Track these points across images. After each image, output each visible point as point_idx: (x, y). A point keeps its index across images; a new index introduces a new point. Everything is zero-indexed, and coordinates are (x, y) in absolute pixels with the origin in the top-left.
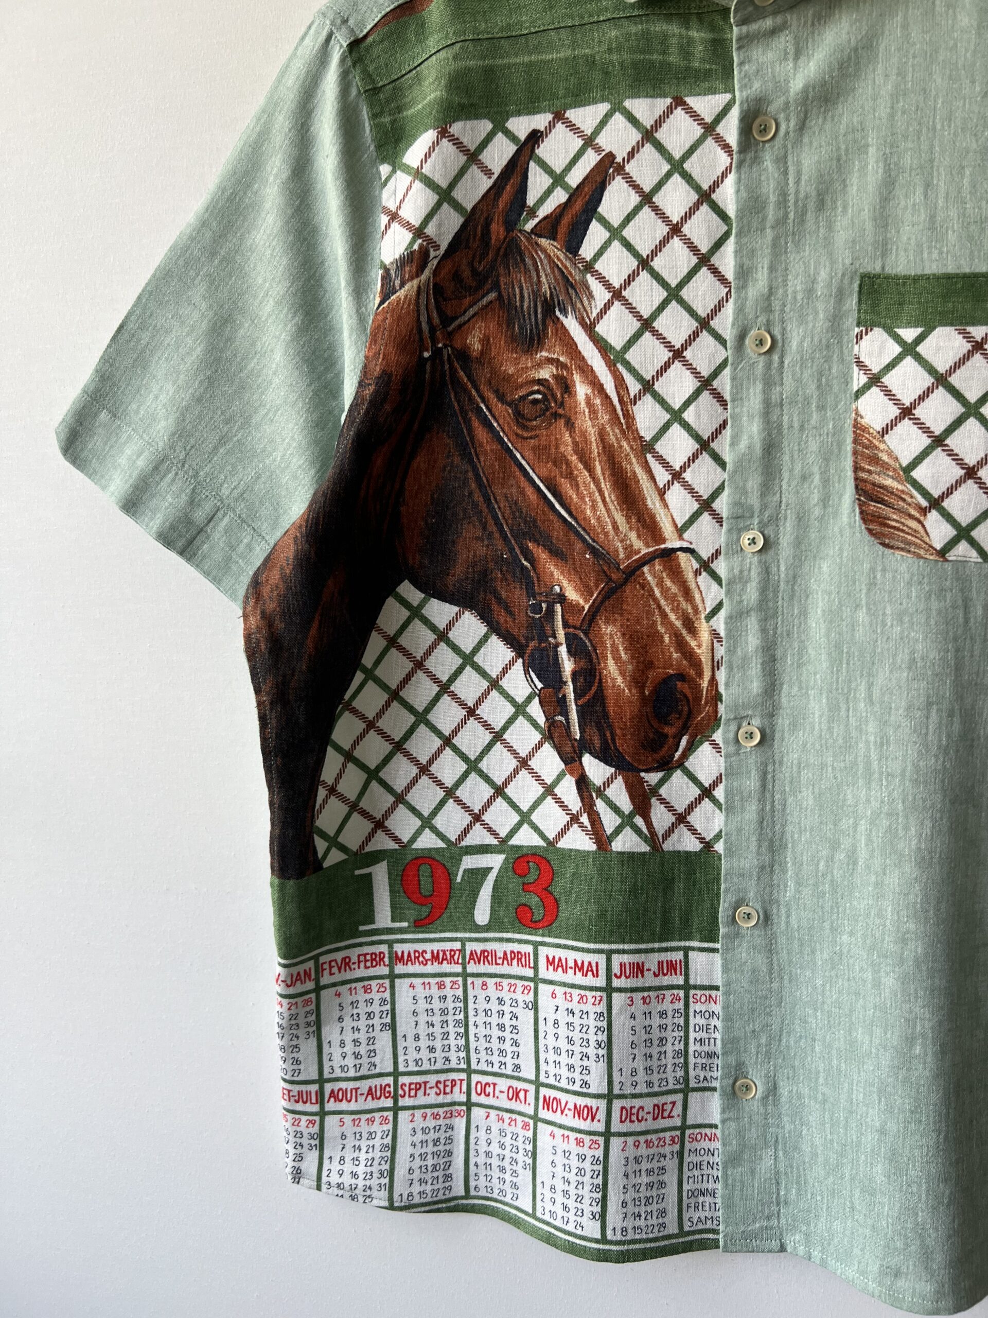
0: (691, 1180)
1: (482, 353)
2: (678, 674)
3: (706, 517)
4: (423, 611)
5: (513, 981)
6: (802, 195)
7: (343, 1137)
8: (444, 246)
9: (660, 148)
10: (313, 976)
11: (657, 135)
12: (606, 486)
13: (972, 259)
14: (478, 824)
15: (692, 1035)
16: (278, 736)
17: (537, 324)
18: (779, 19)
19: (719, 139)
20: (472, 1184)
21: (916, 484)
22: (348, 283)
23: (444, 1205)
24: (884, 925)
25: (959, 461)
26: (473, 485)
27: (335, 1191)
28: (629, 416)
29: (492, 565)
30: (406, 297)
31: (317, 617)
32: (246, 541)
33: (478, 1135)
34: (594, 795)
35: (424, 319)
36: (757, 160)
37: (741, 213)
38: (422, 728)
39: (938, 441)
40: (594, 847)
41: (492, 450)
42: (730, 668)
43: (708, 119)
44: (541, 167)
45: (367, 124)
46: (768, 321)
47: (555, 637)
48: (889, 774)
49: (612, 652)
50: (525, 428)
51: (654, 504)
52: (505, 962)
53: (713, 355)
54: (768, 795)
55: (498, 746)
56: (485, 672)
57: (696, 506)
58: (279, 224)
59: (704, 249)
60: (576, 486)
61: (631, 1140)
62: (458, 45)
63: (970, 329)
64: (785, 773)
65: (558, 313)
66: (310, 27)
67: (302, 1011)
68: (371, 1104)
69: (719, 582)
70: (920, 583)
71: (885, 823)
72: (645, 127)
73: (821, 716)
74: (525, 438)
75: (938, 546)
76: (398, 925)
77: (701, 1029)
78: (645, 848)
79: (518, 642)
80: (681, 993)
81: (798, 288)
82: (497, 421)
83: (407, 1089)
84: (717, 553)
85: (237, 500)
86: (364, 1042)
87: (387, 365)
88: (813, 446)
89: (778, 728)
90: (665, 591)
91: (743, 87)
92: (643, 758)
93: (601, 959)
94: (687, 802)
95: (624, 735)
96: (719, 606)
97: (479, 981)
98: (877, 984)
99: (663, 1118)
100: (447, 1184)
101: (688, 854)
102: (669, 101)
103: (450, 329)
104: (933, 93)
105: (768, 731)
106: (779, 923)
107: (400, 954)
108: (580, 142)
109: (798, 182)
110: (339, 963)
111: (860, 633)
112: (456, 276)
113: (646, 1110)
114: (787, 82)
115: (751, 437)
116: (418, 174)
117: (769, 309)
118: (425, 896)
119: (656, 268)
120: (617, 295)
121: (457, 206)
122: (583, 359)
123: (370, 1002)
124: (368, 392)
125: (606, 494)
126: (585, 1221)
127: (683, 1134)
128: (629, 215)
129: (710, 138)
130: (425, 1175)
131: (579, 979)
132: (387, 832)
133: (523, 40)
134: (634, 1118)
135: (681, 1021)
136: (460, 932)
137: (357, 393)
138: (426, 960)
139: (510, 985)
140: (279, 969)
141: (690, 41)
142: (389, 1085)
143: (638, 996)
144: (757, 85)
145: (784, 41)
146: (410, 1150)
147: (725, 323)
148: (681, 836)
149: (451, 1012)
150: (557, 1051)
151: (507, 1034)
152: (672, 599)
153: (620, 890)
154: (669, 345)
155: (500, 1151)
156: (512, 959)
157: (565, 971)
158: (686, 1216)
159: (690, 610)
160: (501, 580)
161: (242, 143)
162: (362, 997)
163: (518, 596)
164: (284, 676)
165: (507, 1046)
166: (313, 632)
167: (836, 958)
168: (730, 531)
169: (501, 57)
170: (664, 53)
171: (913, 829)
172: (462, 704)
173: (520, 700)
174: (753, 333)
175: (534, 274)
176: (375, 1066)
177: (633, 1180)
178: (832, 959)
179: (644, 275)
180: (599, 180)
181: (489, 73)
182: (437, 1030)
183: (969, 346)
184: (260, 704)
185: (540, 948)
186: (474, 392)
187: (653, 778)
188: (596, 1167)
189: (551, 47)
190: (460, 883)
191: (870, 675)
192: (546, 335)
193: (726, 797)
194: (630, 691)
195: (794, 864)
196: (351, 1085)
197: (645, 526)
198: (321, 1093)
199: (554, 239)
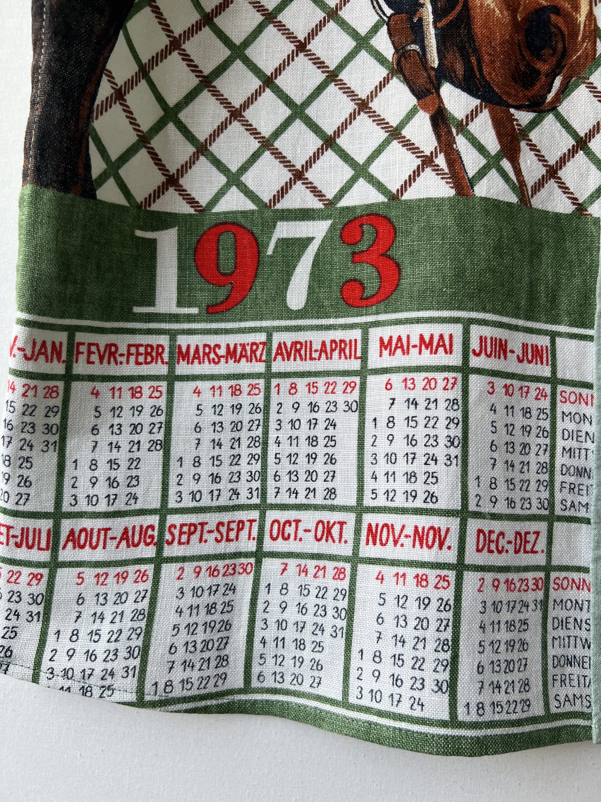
0: (556, 643)
2: (553, 7)
5: (331, 379)
7: (80, 600)
10: (64, 357)
14: (299, 183)
15: (560, 443)
20: (256, 670)
23: (214, 702)
27: (61, 681)
33: (269, 598)
34: (454, 131)
38: (238, 64)
40: (452, 192)
52: (323, 355)
55: (332, 88)
61: (489, 577)
67: (43, 404)
68: (125, 553)
76: (185, 311)
77: (571, 436)
78: (513, 199)
83: (176, 532)
86: (124, 464)
92: (513, 92)
93: (457, 330)
94: (560, 153)
95: (492, 62)
97: (285, 383)
99: (526, 552)
100: (221, 671)
101: (558, 216)
107: (184, 350)
110: (102, 349)
113: (507, 539)
118: (224, 275)
123: (139, 410)
126: (427, 695)
127: (548, 577)
130: (191, 656)
131: (426, 359)
132: (182, 190)
134: (493, 546)
135: (547, 424)
136: (267, 319)
138: (219, 357)
139: (328, 385)
140: (19, 331)
142: (152, 527)
143: (500, 382)
146: (174, 619)
148: (551, 193)
149: (246, 426)
150: (391, 458)
151: (320, 450)
153: (484, 245)
155: (299, 618)
156: (332, 350)
157: (406, 352)
158: (552, 694)
162: (127, 402)
165: (320, 466)
172: (290, 36)
173: (364, 32)
176: (136, 499)
177: (490, 636)
182: (225, 453)
185: (371, 330)
187: (523, 117)
188: (444, 615)
190: (271, 257)
194: (502, 13)
196: (100, 523)
198: (55, 533)
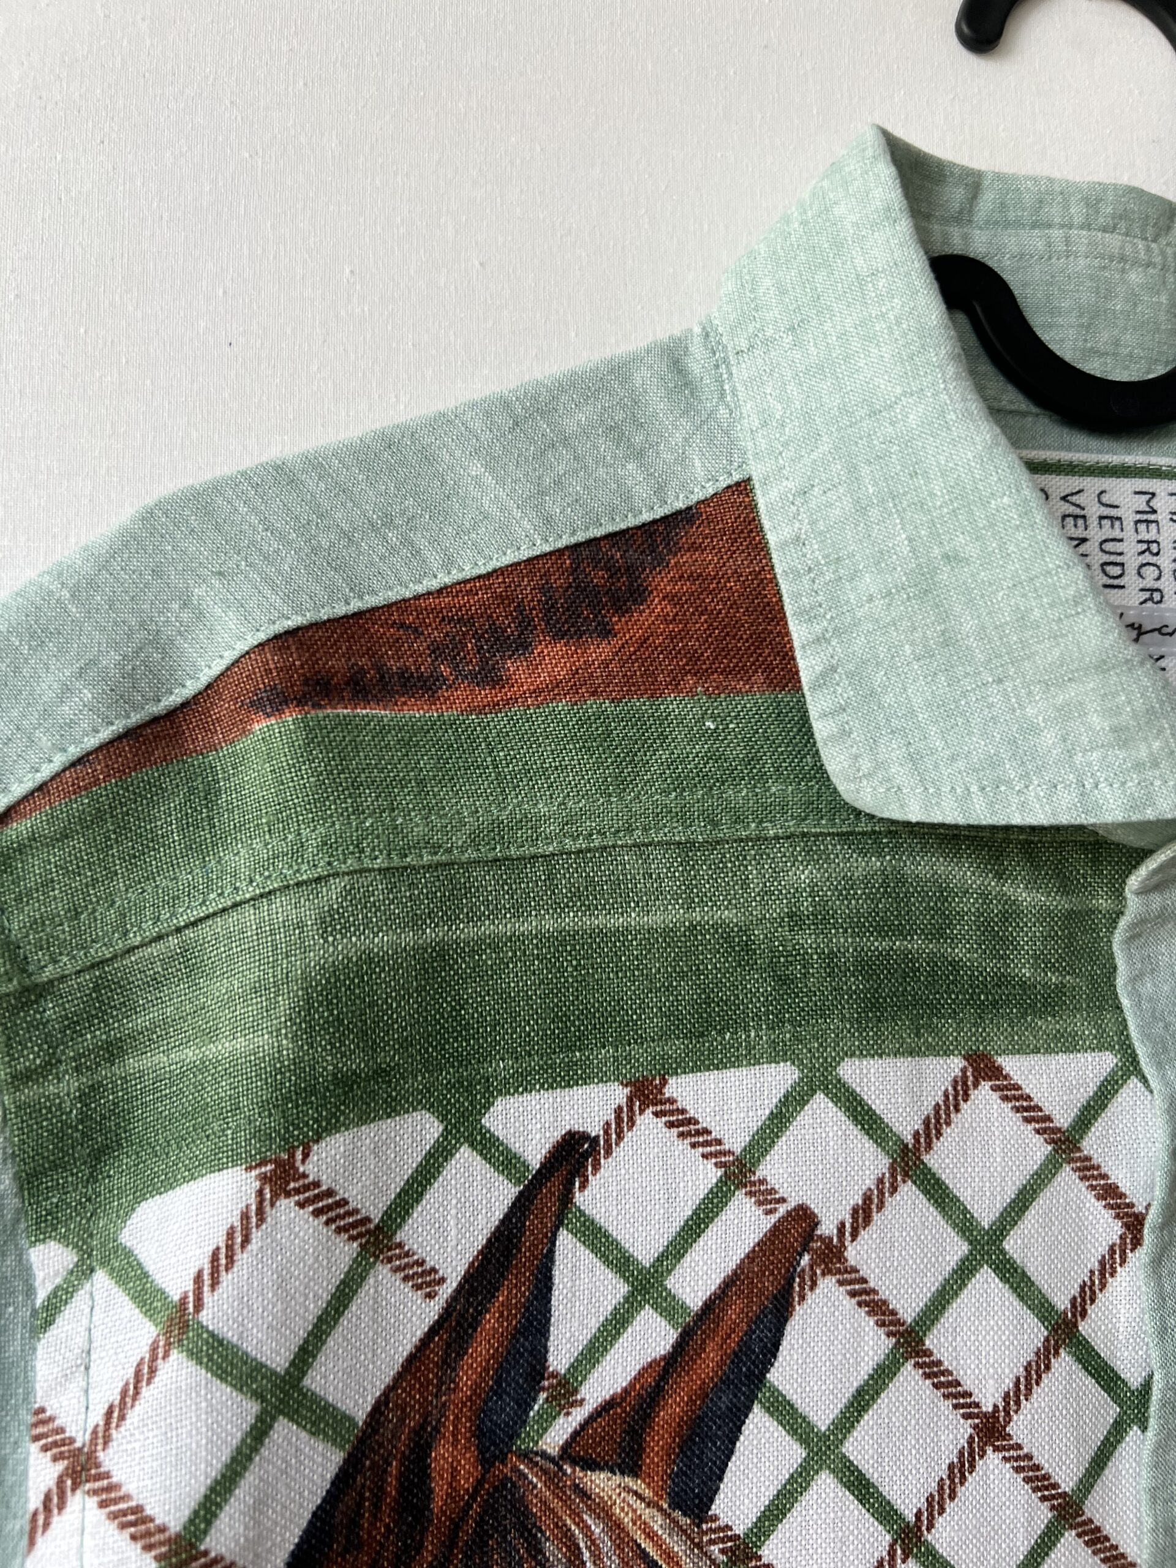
9: (938, 1192)
11: (932, 1160)
19: (1090, 1172)
43: (1063, 1119)
44: (595, 1250)
59: (1066, 1480)
72: (900, 1140)
102: (956, 1064)
108: (709, 1175)
116: (184, 1321)
121: (321, 1418)
128: (860, 1393)
129: (1066, 1169)
141: (1009, 910)
169: (473, 919)
181: (437, 964)
189: (621, 893)
199: (634, 1470)
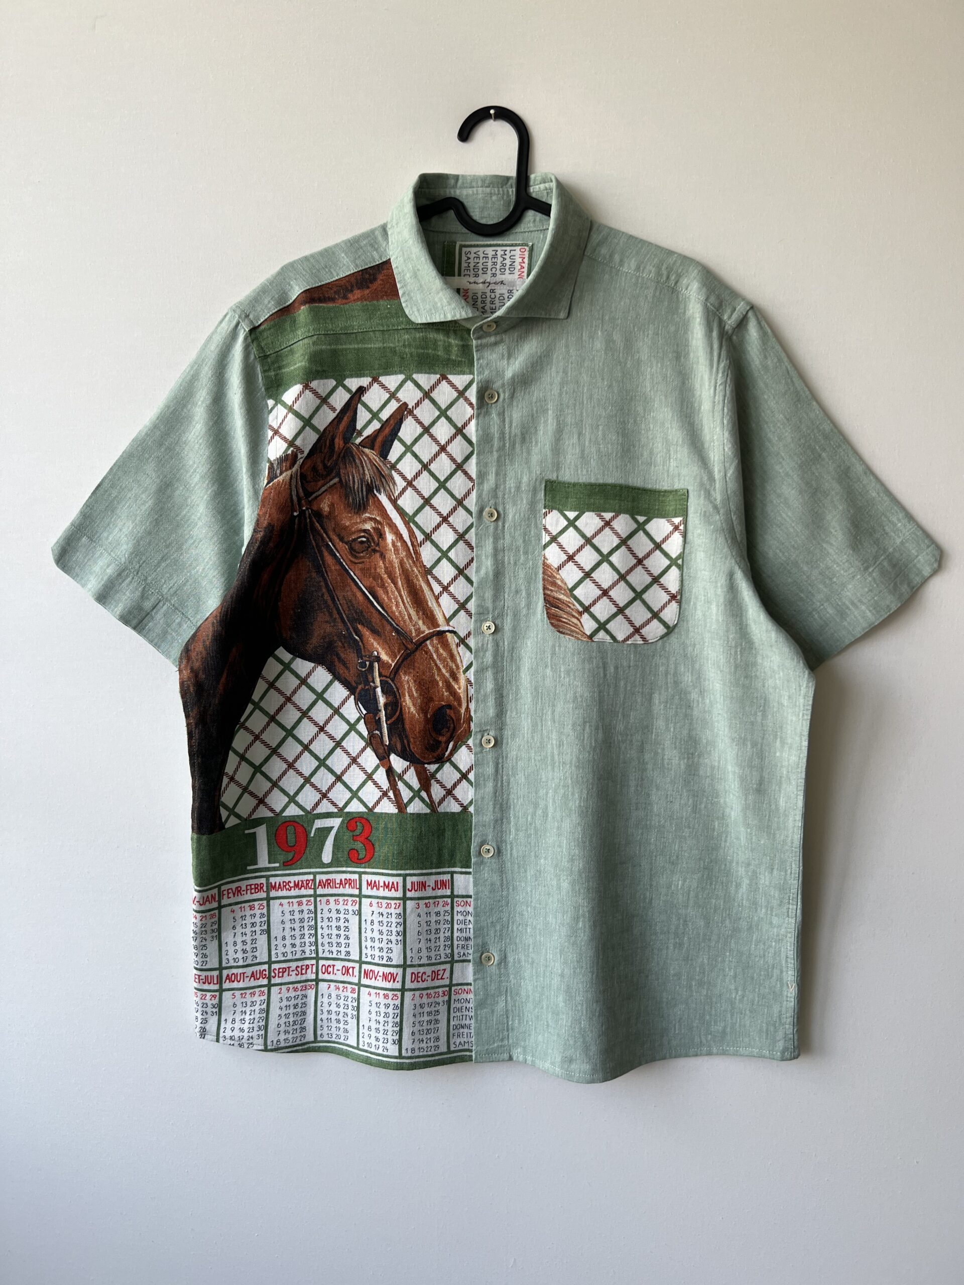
0: (455, 1019)
1: (330, 513)
2: (447, 705)
3: (462, 613)
4: (292, 666)
5: (346, 898)
6: (512, 435)
7: (235, 1005)
8: (306, 452)
9: (433, 402)
10: (217, 899)
11: (432, 395)
12: (404, 594)
13: (604, 475)
14: (325, 799)
15: (456, 927)
16: (199, 744)
17: (363, 497)
18: (498, 338)
19: (466, 399)
20: (319, 1033)
21: (576, 598)
22: (247, 470)
23: (300, 1048)
24: (562, 852)
25: (599, 586)
26: (324, 590)
27: (229, 1042)
28: (417, 554)
29: (335, 638)
30: (283, 480)
31: (226, 672)
32: (177, 621)
33: (323, 1000)
34: (397, 778)
35: (294, 493)
36: (487, 413)
37: (478, 441)
39: (587, 575)
40: (396, 811)
41: (336, 570)
42: (477, 701)
43: (461, 388)
44: (365, 408)
45: (260, 376)
46: (495, 503)
47: (374, 682)
48: (564, 763)
49: (408, 692)
50: (356, 557)
51: (432, 604)
52: (341, 886)
53: (465, 521)
54: (499, 777)
55: (338, 750)
56: (331, 704)
57: (457, 606)
58: (204, 430)
59: (459, 461)
60: (387, 593)
61: (417, 993)
62: (316, 337)
63: (603, 514)
64: (509, 764)
65: (375, 492)
66: (225, 316)
67: (209, 922)
68: (253, 983)
69: (471, 651)
70: (579, 654)
71: (562, 791)
72: (425, 390)
73: (528, 730)
74: (355, 563)
75: (588, 633)
76: (273, 865)
77: (461, 922)
78: (428, 811)
79: (351, 685)
80: (449, 900)
81: (512, 485)
82: (339, 553)
83: (277, 972)
84: (469, 634)
85: (172, 596)
86: (249, 942)
87: (272, 520)
88: (522, 574)
89: (505, 737)
90: (439, 655)
91: (479, 373)
92: (427, 755)
93: (400, 880)
94: (453, 782)
96: (470, 665)
97: (324, 899)
98: (559, 888)
99: (438, 979)
100: (302, 1034)
101: (453, 813)
102: (438, 376)
103: (310, 499)
104: (582, 384)
105: (499, 739)
106: (507, 854)
107: (273, 884)
108: (388, 395)
109: (510, 427)
110: (234, 890)
111: (548, 682)
112: (314, 469)
113: (427, 975)
114: (503, 371)
115: (487, 568)
116: (290, 409)
117: (495, 496)
118: (291, 846)
119: (432, 470)
120: (410, 484)
121: (314, 428)
122: (390, 519)
123: (254, 916)
124: (260, 536)
125: (404, 598)
126: (389, 1046)
127: (450, 990)
128: (416, 439)
129: (462, 399)
130: (288, 1028)
131: (387, 893)
132: (266, 805)
133: (354, 335)
134: (420, 979)
135: (449, 918)
136: (313, 868)
137: (252, 536)
138: (291, 887)
139: (344, 900)
140: (196, 894)
141: (450, 345)
142: (265, 970)
143: (422, 902)
144: (487, 372)
145: (502, 349)
146: (279, 1012)
147: (472, 502)
148: (449, 803)
149: (306, 920)
150: (373, 940)
151: (342, 933)
152: (443, 660)
153: (412, 837)
154: (440, 514)
155: (337, 1009)
156: (346, 884)
157: (378, 889)
158: (452, 1042)
159: (454, 667)
160: (341, 647)
161: (181, 380)
162: (248, 913)
163: (351, 657)
164: (204, 707)
165: (342, 940)
166: (223, 680)
167: (538, 874)
168: (476, 621)
169: (341, 344)
170: (435, 350)
171: (577, 795)
172: (316, 724)
173: (352, 721)
174: (487, 509)
175: (361, 469)
176: (256, 958)
177: (418, 1019)
178: (535, 874)
179: (425, 473)
180: (399, 417)
181: (334, 353)
182: (297, 933)
183: (603, 523)
184: (188, 725)
185: (363, 876)
186: (325, 535)
187: (432, 768)
188: (396, 1011)
189: (370, 340)
190: (313, 837)
191: (554, 706)
192: (368, 504)
193: (475, 779)
194: (419, 715)
195: (514, 818)
196: (240, 971)
197: (427, 617)
198: (220, 977)
199: (373, 449)
